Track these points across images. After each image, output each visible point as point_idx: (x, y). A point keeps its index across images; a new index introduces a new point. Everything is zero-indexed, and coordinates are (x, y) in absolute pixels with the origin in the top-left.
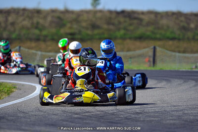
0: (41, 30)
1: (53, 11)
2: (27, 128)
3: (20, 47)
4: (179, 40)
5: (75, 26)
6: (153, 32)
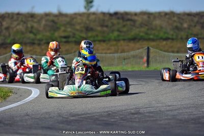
0: (35, 35)
1: (47, 15)
4: (173, 39)
5: (69, 30)
6: (146, 33)
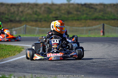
0: (38, 15)
1: (45, 4)
2: (30, 71)
3: (26, 25)
5: (58, 13)
6: (103, 16)
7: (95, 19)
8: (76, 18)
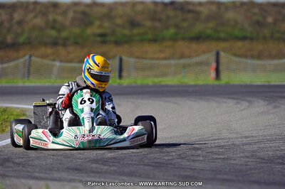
0: (59, 31)
1: (76, 4)
3: (30, 57)
6: (215, 30)
7: (198, 38)
8: (149, 36)
